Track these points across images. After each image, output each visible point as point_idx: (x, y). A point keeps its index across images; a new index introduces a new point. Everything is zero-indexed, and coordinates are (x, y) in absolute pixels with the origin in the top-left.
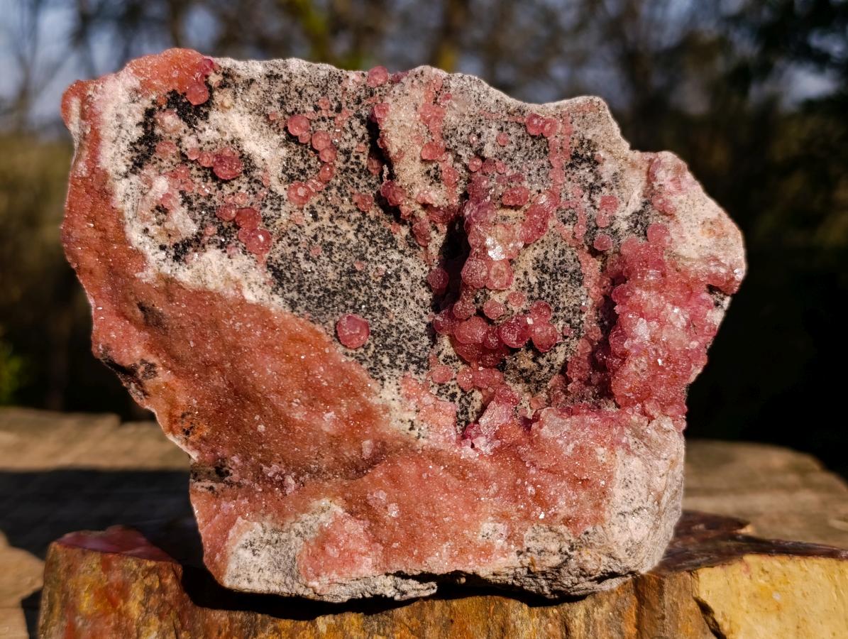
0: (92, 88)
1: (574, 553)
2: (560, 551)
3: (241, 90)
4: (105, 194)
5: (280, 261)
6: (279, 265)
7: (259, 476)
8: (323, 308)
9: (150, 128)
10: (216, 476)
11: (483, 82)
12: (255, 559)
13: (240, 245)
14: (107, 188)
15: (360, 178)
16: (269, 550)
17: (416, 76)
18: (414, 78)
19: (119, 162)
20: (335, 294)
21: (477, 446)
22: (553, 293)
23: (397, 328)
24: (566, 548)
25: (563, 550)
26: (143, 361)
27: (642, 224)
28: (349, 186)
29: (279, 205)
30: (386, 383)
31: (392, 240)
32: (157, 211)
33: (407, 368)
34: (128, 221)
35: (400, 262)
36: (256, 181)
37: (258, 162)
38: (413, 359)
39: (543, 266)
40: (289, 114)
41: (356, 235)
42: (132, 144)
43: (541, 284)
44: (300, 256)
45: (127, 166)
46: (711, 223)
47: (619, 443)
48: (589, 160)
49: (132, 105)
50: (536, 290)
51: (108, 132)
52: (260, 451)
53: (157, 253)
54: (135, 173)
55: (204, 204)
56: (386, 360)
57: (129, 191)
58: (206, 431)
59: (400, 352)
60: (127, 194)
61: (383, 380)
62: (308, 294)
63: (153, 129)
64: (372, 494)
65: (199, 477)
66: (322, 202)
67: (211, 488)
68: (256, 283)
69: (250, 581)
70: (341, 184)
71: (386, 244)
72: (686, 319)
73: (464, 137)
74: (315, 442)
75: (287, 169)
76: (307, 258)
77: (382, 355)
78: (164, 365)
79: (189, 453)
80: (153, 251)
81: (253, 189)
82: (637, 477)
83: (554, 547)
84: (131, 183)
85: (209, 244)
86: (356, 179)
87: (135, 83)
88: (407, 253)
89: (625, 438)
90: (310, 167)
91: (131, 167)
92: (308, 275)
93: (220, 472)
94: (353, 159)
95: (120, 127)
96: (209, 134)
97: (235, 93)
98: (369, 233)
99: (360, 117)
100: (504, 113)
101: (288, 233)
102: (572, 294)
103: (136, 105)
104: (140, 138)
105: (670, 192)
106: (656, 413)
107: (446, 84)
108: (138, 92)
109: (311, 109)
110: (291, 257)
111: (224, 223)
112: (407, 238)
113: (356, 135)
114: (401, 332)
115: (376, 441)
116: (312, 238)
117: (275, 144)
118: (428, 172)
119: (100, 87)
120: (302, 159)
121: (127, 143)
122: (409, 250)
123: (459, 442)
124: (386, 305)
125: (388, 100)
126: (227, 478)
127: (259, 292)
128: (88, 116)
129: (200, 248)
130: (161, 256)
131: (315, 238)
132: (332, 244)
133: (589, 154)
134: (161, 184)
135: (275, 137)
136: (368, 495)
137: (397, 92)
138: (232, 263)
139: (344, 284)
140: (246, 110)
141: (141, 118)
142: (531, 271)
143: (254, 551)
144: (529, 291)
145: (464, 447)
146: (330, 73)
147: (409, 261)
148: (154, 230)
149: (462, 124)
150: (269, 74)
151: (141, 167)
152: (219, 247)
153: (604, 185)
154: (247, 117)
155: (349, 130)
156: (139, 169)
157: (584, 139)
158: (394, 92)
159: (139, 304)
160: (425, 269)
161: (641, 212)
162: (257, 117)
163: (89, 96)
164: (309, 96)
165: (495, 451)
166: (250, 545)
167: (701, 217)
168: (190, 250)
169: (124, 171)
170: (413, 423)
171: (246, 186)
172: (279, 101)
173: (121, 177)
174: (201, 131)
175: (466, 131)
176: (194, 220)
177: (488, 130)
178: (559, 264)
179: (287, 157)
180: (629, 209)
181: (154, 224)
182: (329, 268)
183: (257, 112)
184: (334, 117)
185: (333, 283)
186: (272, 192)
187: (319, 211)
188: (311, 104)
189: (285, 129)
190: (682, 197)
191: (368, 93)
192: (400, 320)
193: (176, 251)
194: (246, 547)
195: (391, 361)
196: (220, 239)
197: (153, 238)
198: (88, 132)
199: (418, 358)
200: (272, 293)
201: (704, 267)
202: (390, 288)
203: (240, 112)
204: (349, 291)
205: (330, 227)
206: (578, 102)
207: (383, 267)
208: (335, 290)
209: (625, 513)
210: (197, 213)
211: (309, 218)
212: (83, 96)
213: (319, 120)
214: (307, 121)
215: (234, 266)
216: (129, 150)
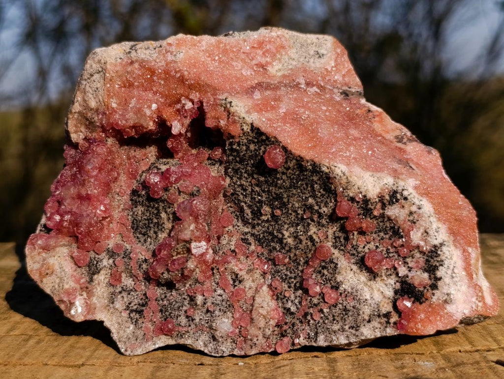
0: (479, 308)
1: (128, 51)
2: (136, 50)
3: (376, 313)
4: (452, 232)
5: (328, 200)
6: (328, 197)
7: (322, 88)
8: (296, 174)
9: (432, 276)
10: (348, 93)
12: (317, 49)
13: (356, 204)
14: (452, 238)
15: (285, 275)
16: (309, 55)
18: (257, 342)
19: (447, 253)
21: (190, 103)
22: (150, 209)
23: (248, 174)
24: (133, 51)
26: (405, 143)
27: (93, 265)
28: (293, 268)
29: (336, 242)
30: (250, 128)
31: (259, 240)
32: (414, 221)
33: (239, 144)
34: (432, 214)
35: (253, 227)
36: (353, 255)
37: (355, 267)
38: (235, 154)
39: (158, 227)
40: (339, 303)
41: (283, 235)
42: (442, 265)
43: (158, 213)
44: (316, 208)
45: (441, 251)
46: (47, 274)
47: (103, 113)
48: (132, 311)
49: (449, 292)
50: (161, 208)
51: (461, 272)
52: (323, 99)
53: (409, 195)
54: (435, 246)
55: (385, 234)
56: (252, 147)
57: (436, 234)
58: (358, 111)
59: (244, 155)
60: (437, 232)
61: (252, 130)
62: (307, 181)
63: (430, 276)
65: (358, 93)
66: (308, 251)
67: (350, 88)
68: (340, 177)
69: (318, 38)
70: (298, 267)
71: (264, 236)
72: (64, 204)
73: (218, 308)
74: (290, 99)
75: (335, 267)
76: (311, 207)
77: (255, 149)
78: (392, 142)
79: (367, 103)
80: (412, 196)
81: (355, 249)
82: (92, 96)
83: (139, 51)
85: (376, 202)
86: (289, 273)
87: (450, 308)
88: (249, 235)
89: (100, 118)
90: (320, 272)
91: (439, 250)
92: (308, 195)
93: (346, 94)
94: (292, 285)
95: (453, 277)
96: (392, 281)
97: (379, 310)
98: (275, 240)
99: (292, 314)
100: (192, 332)
101: (327, 223)
102: (138, 213)
103: (445, 291)
104: (437, 269)
105: (75, 290)
106: (81, 142)
107: (234, 345)
108: (446, 302)
109: (325, 310)
110: (322, 205)
111: (369, 219)
112: (250, 244)
113: (292, 301)
114: (245, 172)
115: (253, 98)
116: (311, 224)
117: (346, 282)
118: (240, 282)
119: (474, 306)
120: (326, 276)
121: (445, 266)
122: (249, 237)
123: (201, 103)
124: (257, 189)
125: (273, 323)
126: (341, 91)
127: (338, 171)
128: (477, 288)
129: (381, 198)
130: (405, 193)
131: (309, 224)
132: (298, 225)
133: (132, 315)
134: (416, 237)
135: (346, 287)
136: (253, 74)
137: (267, 330)
138: (359, 188)
139: (285, 196)
140: (370, 302)
141: (440, 283)
142: (166, 221)
143: (318, 54)
144: (166, 206)
145: (198, 100)
146: (316, 339)
147: (247, 230)
148: (414, 208)
149: (220, 317)
150: (358, 328)
151: (432, 251)
152: (370, 200)
153: (120, 292)
154: (368, 297)
155: (298, 304)
156: (433, 249)
157: (135, 325)
158: (269, 329)
159: (413, 169)
160: (236, 227)
161: (94, 274)
162: (361, 298)
163: (480, 301)
164: (328, 319)
165: (179, 101)
166: (320, 56)
167: (54, 276)
168: (387, 197)
169: (443, 247)
170: (231, 106)
171: (360, 249)
172: (348, 311)
173: (444, 243)
174: (397, 281)
175: (217, 313)
176: (389, 219)
177: (202, 318)
178: (147, 231)
179: (336, 275)
180: (102, 278)
181: (415, 212)
182: (297, 205)
183: (362, 301)
184: (309, 308)
185: (293, 194)
186: (342, 250)
187: (309, 243)
188: (326, 315)
189: (341, 294)
190: (66, 286)
191: (288, 331)
192: (247, 182)
193: (396, 197)
194: (323, 55)
195: (249, 147)
196: (370, 206)
197: (414, 204)
198: (474, 276)
199: (233, 156)
200: (330, 172)
201: (52, 242)
202: (257, 202)
203: (374, 299)
204: (282, 191)
205: (300, 235)
206: (141, 349)
207: (264, 218)
208: (290, 190)
209: (98, 73)
210: (388, 226)
211: (314, 237)
212: (484, 303)
213: (319, 303)
214: (326, 300)
215: (356, 187)
216: (443, 261)
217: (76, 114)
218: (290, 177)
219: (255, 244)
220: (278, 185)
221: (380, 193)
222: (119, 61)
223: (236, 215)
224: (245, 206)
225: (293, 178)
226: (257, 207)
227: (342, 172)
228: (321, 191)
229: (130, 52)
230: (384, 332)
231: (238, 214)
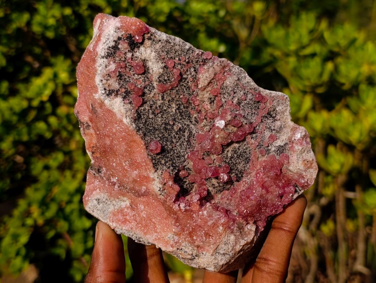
0: (105, 19)
1: (197, 258)
2: (192, 255)
3: (154, 42)
4: (94, 61)
5: (142, 111)
6: (141, 112)
7: (109, 179)
8: (150, 134)
9: (117, 44)
10: (97, 171)
11: (246, 73)
12: (98, 205)
13: (130, 100)
14: (96, 59)
15: (186, 90)
16: (103, 204)
17: (220, 62)
18: (219, 62)
19: (103, 52)
20: (157, 130)
21: (181, 206)
22: (235, 163)
23: (174, 151)
24: (194, 255)
25: (193, 255)
26: (87, 123)
27: (280, 151)
28: (181, 91)
29: (152, 89)
30: (158, 171)
31: (189, 117)
32: (108, 76)
33: (169, 168)
34: (97, 74)
35: (188, 125)
36: (148, 78)
37: (151, 71)
38: (174, 165)
39: (236, 151)
40: (168, 58)
41: (176, 110)
42: (109, 47)
43: (232, 158)
44: (150, 111)
45: (105, 54)
46: (308, 162)
47: (229, 228)
48: (274, 117)
49: (114, 33)
50: (229, 160)
51: (103, 39)
52: (112, 171)
53: (102, 90)
54: (107, 58)
55: (126, 79)
56: (163, 162)
57: (102, 64)
58: (98, 155)
59: (170, 161)
60: (101, 65)
61: (157, 169)
62: (147, 127)
63: (118, 45)
64: (140, 205)
65: (92, 168)
66: (168, 94)
67: (94, 174)
68: (129, 116)
69: (93, 212)
70: (178, 90)
71: (186, 117)
72: (279, 193)
73: (228, 91)
74: (128, 178)
75: (160, 77)
76: (153, 113)
77: (162, 159)
78: (93, 127)
79: (91, 159)
80: (101, 89)
81: (145, 80)
82: (230, 242)
83: (191, 253)
84: (104, 61)
85: (120, 95)
86: (185, 89)
87: (119, 25)
88: (193, 123)
89: (233, 227)
90: (169, 80)
91: (106, 55)
92: (150, 120)
93: (99, 171)
94: (186, 82)
95: (108, 39)
96: (137, 54)
97: (152, 43)
98: (181, 111)
99: (194, 68)
100: (249, 88)
101: (151, 101)
102: (242, 165)
103: (116, 33)
104: (113, 46)
105: (297, 144)
106: (251, 222)
107: (231, 69)
108: (119, 29)
109: (177, 59)
110: (147, 111)
111: (129, 89)
112: (195, 118)
113: (191, 74)
114: (175, 153)
115: (147, 188)
116: (158, 106)
117: (159, 67)
118: (211, 99)
119: (107, 21)
120: (167, 76)
121: (108, 46)
122: (194, 122)
123: (174, 202)
124: (174, 140)
125: (206, 67)
126: (100, 174)
127: (128, 120)
128: (100, 29)
129: (117, 95)
130: (103, 92)
131: (160, 106)
132: (165, 110)
133: (275, 115)
134: (113, 67)
135: (161, 64)
136: (138, 204)
137: (211, 65)
138: (124, 106)
139: (162, 127)
140: (154, 50)
141: (116, 39)
142: (230, 151)
143: (98, 202)
144: (225, 158)
145: (176, 205)
146: (190, 48)
147: (192, 126)
148: (104, 81)
149: (230, 86)
150: (167, 40)
151: (109, 57)
152: (123, 98)
153: (274, 130)
154: (153, 53)
155: (189, 71)
156: (108, 57)
157: (275, 109)
158: (209, 65)
159: (92, 104)
160: (197, 131)
161: (282, 146)
162: (157, 54)
163: (103, 22)
164: (178, 54)
165: (186, 210)
166: (98, 200)
167: (305, 158)
168: (113, 94)
169: (103, 56)
170: (160, 189)
171: (143, 78)
172: (166, 52)
173: (101, 57)
174: (135, 52)
175: (230, 89)
176: (119, 84)
177: (239, 92)
178: (243, 153)
179: (162, 73)
180: (279, 143)
181: (105, 80)
182: (160, 119)
183: (157, 53)
184: (185, 65)
185: (158, 126)
186: (151, 84)
187: (165, 97)
188: (178, 57)
189: (165, 63)
190: (300, 148)
191: (201, 60)
192: (177, 148)
193: (109, 92)
194: (96, 200)
195: (165, 163)
196: (125, 95)
197: (103, 84)
198: (98, 35)
199: (176, 165)
200: (133, 122)
201: (296, 177)
202: (179, 135)
203: (151, 50)
204: (162, 131)
205: (167, 104)
206: (279, 94)
207: (180, 126)
208: (157, 128)
209: (220, 253)
210: (122, 81)
211: (160, 98)
212: (102, 20)
213: (178, 64)
214: (174, 63)
215: (124, 107)
216: (107, 49)
217: (245, 239)
218: (154, 134)
219: (193, 116)
220: (162, 135)
221: (115, 98)
222: (204, 253)
223: (193, 137)
224: (186, 138)
225: (152, 133)
226: (180, 132)
227: (126, 119)
228: (143, 117)
229: (196, 256)
230: (156, 32)
231: (192, 137)
